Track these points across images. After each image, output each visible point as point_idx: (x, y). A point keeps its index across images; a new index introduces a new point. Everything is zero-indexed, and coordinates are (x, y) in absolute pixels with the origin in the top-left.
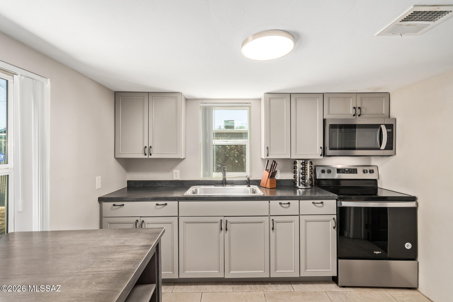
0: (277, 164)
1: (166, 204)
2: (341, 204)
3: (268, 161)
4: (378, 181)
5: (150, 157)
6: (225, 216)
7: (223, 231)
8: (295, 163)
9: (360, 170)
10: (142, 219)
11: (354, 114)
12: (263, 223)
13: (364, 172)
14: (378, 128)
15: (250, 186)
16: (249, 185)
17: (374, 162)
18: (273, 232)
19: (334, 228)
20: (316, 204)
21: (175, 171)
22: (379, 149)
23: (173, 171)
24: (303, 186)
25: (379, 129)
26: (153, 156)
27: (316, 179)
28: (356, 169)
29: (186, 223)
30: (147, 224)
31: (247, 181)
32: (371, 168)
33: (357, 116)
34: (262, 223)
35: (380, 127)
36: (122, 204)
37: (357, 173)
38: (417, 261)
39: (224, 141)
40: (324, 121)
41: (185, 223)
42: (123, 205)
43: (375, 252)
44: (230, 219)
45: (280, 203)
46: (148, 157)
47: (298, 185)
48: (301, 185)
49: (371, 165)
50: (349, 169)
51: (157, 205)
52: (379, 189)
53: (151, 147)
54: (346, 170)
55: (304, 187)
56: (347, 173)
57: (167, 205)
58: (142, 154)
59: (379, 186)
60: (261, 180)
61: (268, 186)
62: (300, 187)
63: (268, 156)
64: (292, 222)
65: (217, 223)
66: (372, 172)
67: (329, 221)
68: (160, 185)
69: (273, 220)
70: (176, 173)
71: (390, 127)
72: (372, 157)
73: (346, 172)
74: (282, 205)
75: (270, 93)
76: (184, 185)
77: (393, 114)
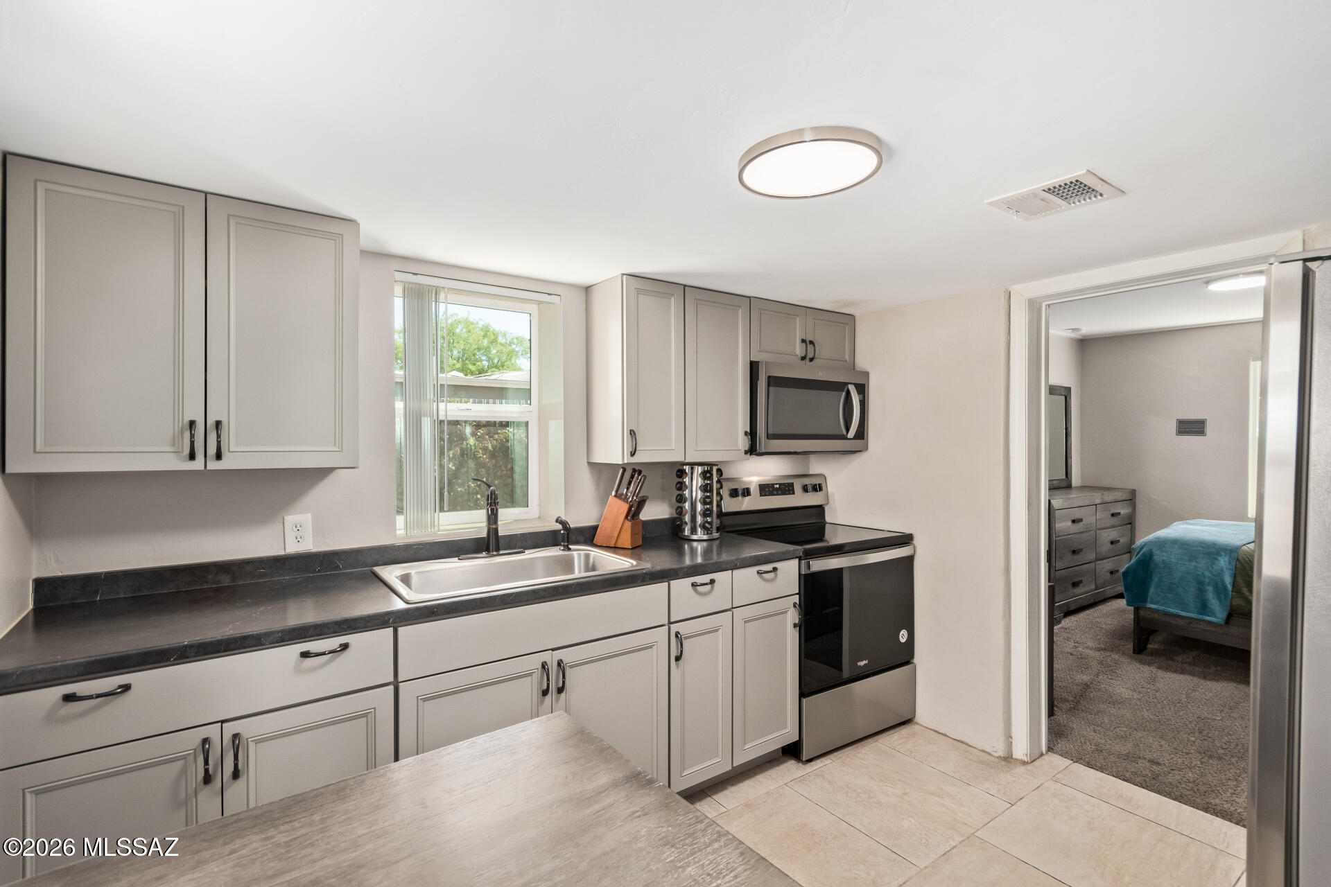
0: (645, 476)
1: (345, 647)
2: (809, 566)
3: (624, 470)
4: (827, 509)
5: (213, 465)
6: (553, 650)
7: (548, 697)
8: (681, 473)
9: (798, 488)
10: (230, 729)
11: (803, 355)
12: (654, 648)
13: (805, 489)
14: (843, 391)
15: (569, 549)
16: (567, 546)
17: (817, 467)
18: (677, 666)
19: (795, 626)
20: (763, 575)
21: (290, 519)
22: (844, 438)
23: (286, 517)
24: (704, 533)
25: (844, 394)
26: (227, 464)
27: (721, 515)
28: (793, 484)
29: (425, 700)
30: (257, 742)
31: (562, 532)
32: (816, 481)
33: (808, 359)
34: (651, 647)
35: (846, 389)
36: (120, 687)
37: (794, 493)
38: (913, 663)
39: (460, 408)
40: (754, 367)
41: (420, 702)
42: (126, 688)
43: (859, 664)
44: (568, 656)
45: (694, 585)
46: (203, 468)
47: (687, 532)
48: (699, 529)
49: (811, 473)
50: (780, 484)
51: (305, 655)
52: (827, 526)
53: (218, 424)
54: (775, 486)
55: (705, 537)
56: (778, 494)
57: (348, 650)
58: (173, 454)
59: (828, 519)
60: (595, 528)
61: (626, 540)
62: (695, 537)
63: (633, 454)
64: (717, 631)
65: (530, 675)
66: (817, 488)
67: (786, 612)
68: (226, 580)
69: (677, 634)
70: (298, 527)
71: (862, 389)
72: (812, 457)
73: (775, 492)
74: (698, 587)
75: (637, 275)
76: (337, 568)
77: (862, 362)
